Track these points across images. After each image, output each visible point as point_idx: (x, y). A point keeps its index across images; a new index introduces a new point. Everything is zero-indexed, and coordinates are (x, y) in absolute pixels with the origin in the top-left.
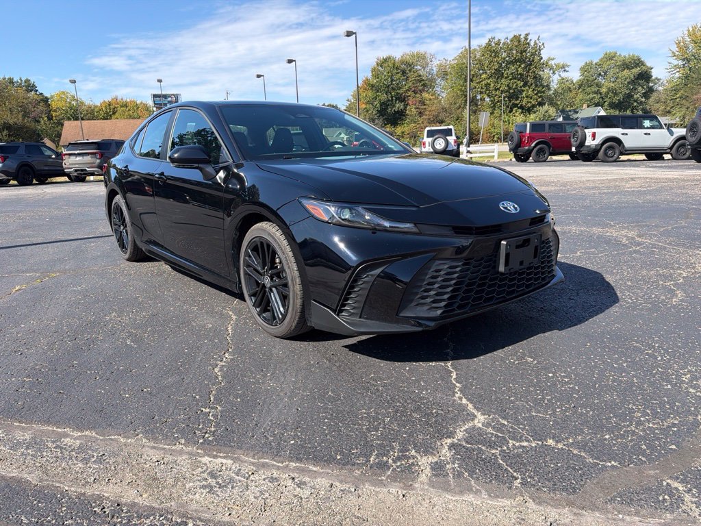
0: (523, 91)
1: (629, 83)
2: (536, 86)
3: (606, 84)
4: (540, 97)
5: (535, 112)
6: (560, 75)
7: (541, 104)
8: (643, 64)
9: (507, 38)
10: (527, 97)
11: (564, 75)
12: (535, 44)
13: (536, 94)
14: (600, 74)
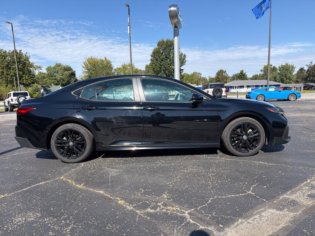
0: (23, 76)
1: (68, 76)
2: (29, 75)
3: (59, 77)
4: (32, 80)
5: (31, 87)
6: (39, 71)
7: (33, 83)
8: (72, 70)
9: (10, 51)
10: (26, 79)
11: (40, 71)
12: (25, 55)
13: (30, 78)
14: (55, 72)
